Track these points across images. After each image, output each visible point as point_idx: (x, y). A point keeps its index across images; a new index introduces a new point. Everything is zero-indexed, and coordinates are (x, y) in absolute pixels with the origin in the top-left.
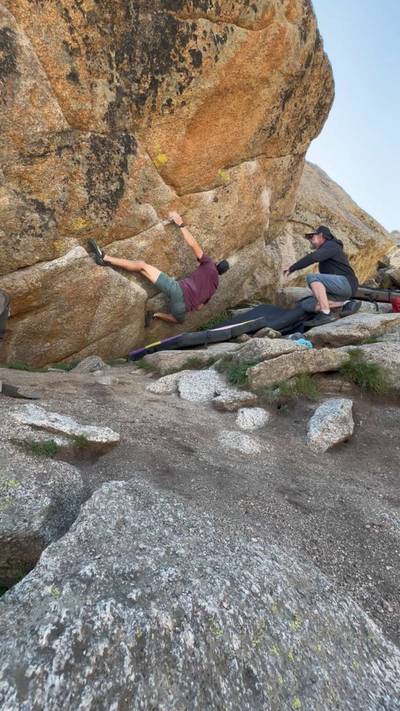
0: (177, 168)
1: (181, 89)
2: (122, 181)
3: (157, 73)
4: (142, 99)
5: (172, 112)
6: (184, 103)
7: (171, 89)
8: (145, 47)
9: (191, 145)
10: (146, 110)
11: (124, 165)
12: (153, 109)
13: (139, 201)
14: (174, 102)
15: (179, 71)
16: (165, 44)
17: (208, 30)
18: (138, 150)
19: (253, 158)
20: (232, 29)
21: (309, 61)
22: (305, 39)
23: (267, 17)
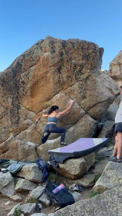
0: (32, 108)
1: (24, 90)
2: (19, 117)
3: (17, 90)
4: (17, 97)
5: (25, 96)
6: (26, 93)
7: (22, 92)
8: (13, 87)
9: (34, 100)
10: (19, 98)
11: (18, 113)
13: (25, 119)
14: (24, 94)
15: (21, 87)
16: (16, 84)
17: (24, 75)
18: (21, 108)
19: (58, 93)
20: (30, 69)
21: (61, 54)
22: (54, 52)
23: (38, 59)
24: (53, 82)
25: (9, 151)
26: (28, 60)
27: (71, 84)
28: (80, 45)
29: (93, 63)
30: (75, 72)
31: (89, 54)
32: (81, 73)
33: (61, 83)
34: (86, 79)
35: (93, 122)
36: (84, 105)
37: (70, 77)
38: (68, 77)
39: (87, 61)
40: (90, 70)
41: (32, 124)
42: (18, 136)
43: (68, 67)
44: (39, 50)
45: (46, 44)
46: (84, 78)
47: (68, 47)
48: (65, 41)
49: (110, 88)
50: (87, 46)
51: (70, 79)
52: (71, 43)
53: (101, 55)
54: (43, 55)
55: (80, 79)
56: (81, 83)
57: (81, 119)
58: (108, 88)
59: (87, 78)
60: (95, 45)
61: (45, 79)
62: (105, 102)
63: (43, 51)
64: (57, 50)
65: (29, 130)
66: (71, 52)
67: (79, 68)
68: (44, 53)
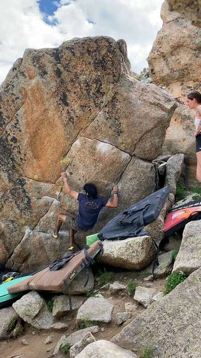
0: (43, 176)
1: (20, 152)
2: (27, 197)
3: (10, 156)
4: (14, 166)
5: (25, 160)
6: (25, 155)
7: (17, 155)
9: (42, 163)
10: (17, 167)
11: (24, 191)
12: (19, 165)
13: (39, 198)
14: (22, 157)
15: (14, 149)
16: (4, 147)
17: (10, 127)
18: (26, 181)
19: (76, 138)
20: (17, 115)
21: (58, 73)
22: (45, 73)
23: (23, 93)
24: (62, 123)
25: (33, 256)
26: (8, 101)
27: (91, 117)
28: (84, 47)
29: (115, 71)
30: (91, 94)
31: (103, 58)
32: (101, 93)
33: (75, 120)
34: (112, 101)
35: (147, 167)
36: (124, 145)
37: (86, 107)
38: (83, 107)
39: (105, 71)
40: (113, 83)
41: (52, 202)
42: (38, 227)
43: (76, 90)
44: (21, 78)
45: (27, 64)
46: (108, 101)
47: (64, 57)
48: (57, 50)
49: (157, 101)
50: (95, 45)
51: (87, 109)
52: (67, 48)
53: (124, 53)
54: (29, 85)
55: (102, 105)
56: (107, 109)
57: (127, 168)
58: (154, 104)
59: (114, 98)
60: (108, 40)
61: (47, 122)
62: (156, 129)
63: (28, 78)
64: (50, 69)
65: (52, 213)
66: (73, 63)
67: (95, 86)
68: (30, 81)
